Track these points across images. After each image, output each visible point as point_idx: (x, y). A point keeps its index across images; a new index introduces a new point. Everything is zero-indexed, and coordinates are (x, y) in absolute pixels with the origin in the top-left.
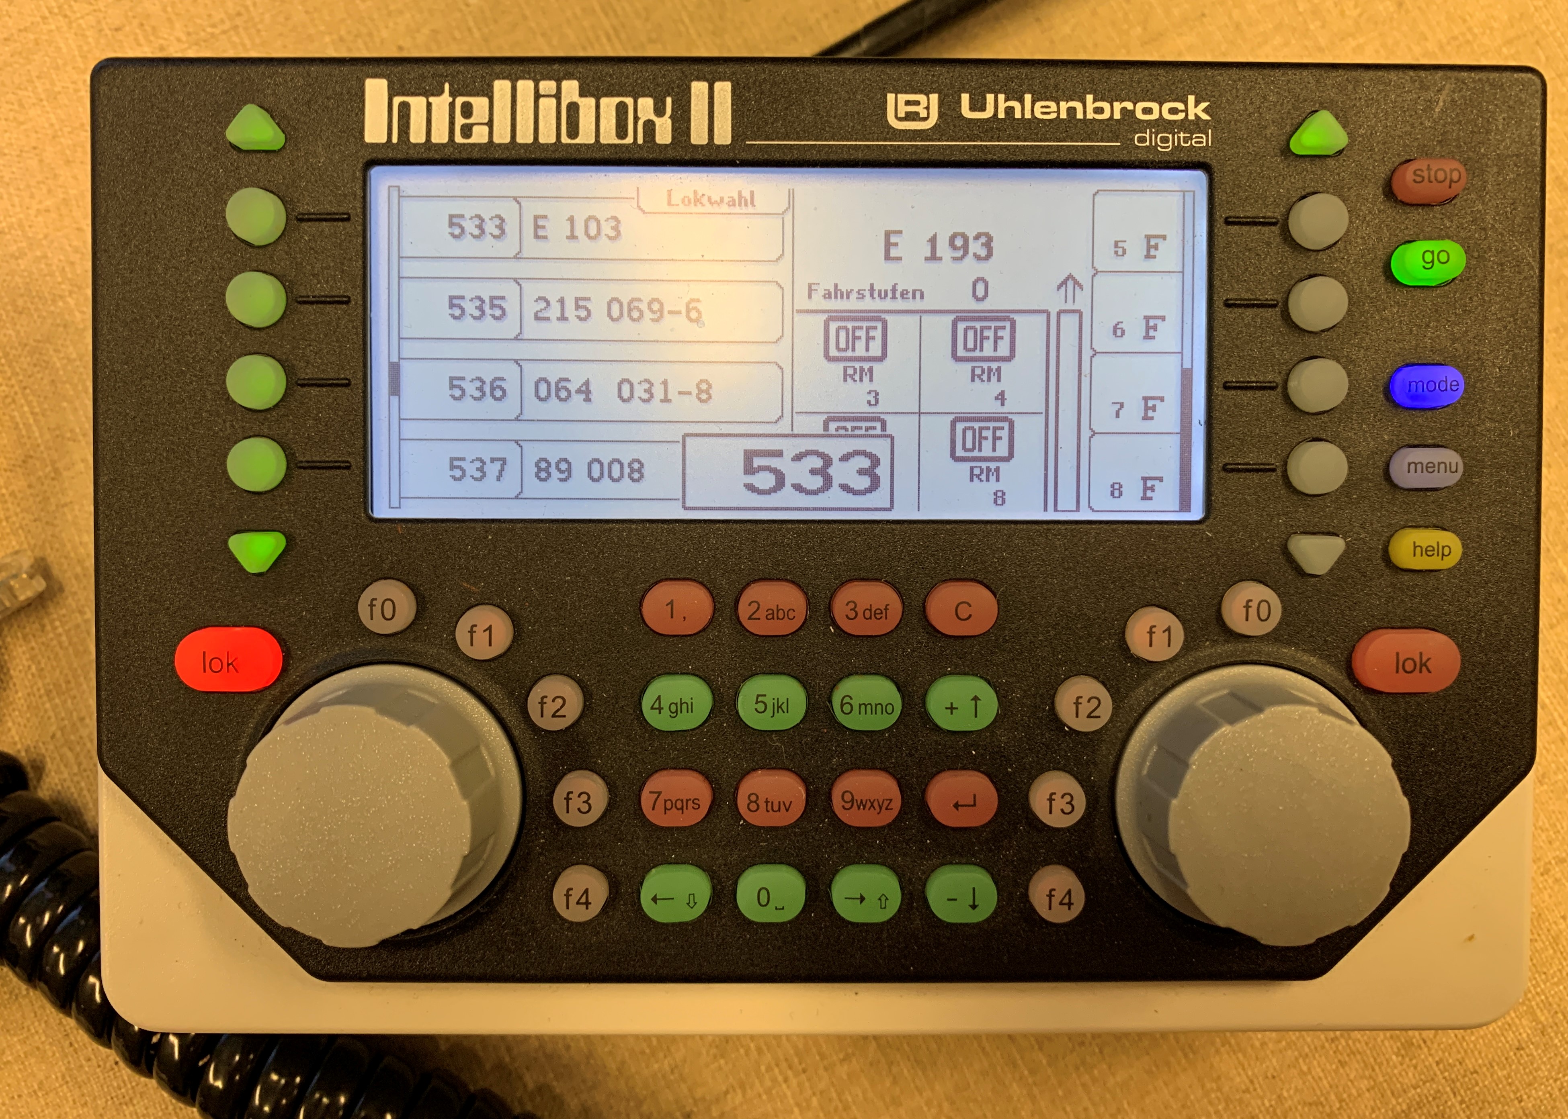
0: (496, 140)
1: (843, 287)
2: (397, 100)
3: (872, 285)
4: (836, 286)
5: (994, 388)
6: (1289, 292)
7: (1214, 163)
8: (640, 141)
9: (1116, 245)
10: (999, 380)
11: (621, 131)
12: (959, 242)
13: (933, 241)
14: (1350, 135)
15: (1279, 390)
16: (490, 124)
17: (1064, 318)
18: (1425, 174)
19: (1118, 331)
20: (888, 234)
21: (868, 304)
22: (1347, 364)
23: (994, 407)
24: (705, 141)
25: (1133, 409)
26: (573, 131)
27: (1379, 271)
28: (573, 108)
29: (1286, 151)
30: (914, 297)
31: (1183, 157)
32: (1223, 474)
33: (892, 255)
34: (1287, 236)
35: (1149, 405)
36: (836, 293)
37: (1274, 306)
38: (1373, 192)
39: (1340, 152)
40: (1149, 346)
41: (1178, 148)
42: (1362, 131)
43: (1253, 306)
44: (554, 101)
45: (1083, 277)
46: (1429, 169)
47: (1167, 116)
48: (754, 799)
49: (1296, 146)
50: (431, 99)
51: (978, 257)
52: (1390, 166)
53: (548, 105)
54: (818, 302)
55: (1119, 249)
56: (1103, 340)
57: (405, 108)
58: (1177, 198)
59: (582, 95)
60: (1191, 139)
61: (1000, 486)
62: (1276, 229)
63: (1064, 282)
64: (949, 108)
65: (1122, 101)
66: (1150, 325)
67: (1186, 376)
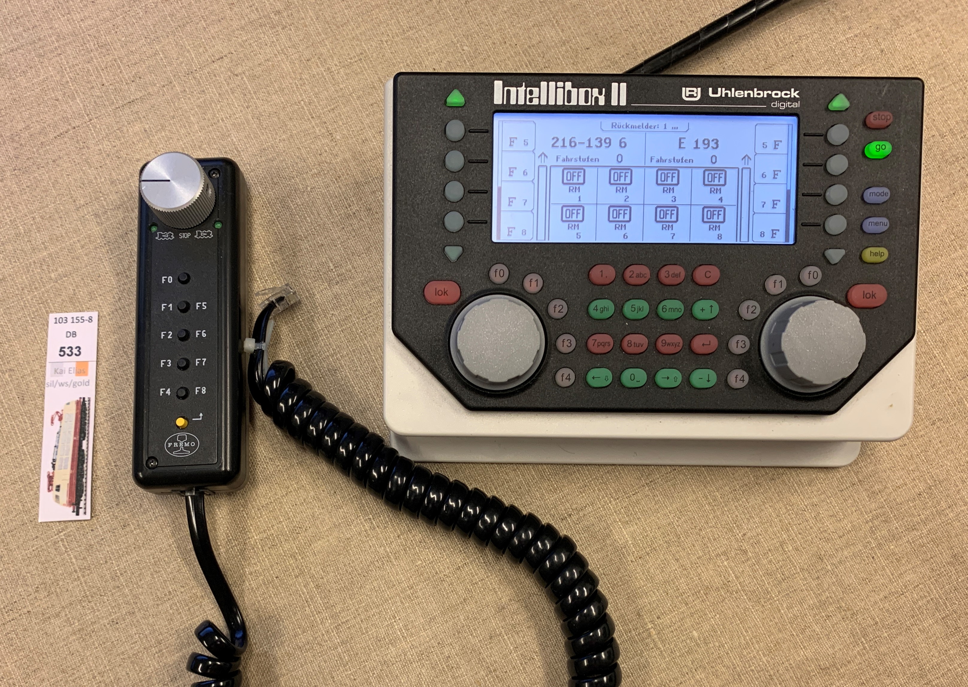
0: (541, 103)
1: (664, 158)
2: (506, 89)
3: (674, 158)
4: (661, 158)
5: (718, 196)
6: (826, 161)
7: (800, 114)
8: (593, 104)
9: (763, 144)
10: (720, 193)
11: (586, 101)
12: (706, 142)
13: (697, 142)
14: (851, 103)
15: (822, 196)
16: (539, 98)
17: (744, 171)
18: (878, 117)
19: (763, 176)
20: (680, 139)
21: (673, 164)
22: (848, 187)
23: (718, 203)
24: (616, 104)
25: (769, 204)
26: (569, 101)
27: (860, 153)
28: (569, 92)
29: (827, 109)
30: (689, 162)
31: (789, 111)
32: (802, 227)
33: (682, 146)
34: (826, 140)
35: (775, 203)
36: (661, 160)
37: (821, 166)
38: (858, 124)
39: (847, 109)
40: (775, 181)
41: (787, 108)
42: (855, 101)
43: (813, 166)
44: (562, 89)
45: (752, 156)
46: (879, 115)
47: (784, 96)
48: (630, 343)
49: (830, 107)
50: (518, 88)
51: (713, 148)
52: (865, 114)
53: (561, 91)
54: (654, 163)
55: (764, 146)
56: (758, 179)
57: (509, 92)
58: (786, 127)
59: (573, 87)
60: (792, 104)
61: (720, 232)
62: (822, 138)
63: (745, 157)
64: (704, 93)
65: (767, 91)
66: (775, 175)
67: (788, 193)
